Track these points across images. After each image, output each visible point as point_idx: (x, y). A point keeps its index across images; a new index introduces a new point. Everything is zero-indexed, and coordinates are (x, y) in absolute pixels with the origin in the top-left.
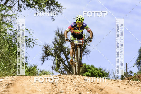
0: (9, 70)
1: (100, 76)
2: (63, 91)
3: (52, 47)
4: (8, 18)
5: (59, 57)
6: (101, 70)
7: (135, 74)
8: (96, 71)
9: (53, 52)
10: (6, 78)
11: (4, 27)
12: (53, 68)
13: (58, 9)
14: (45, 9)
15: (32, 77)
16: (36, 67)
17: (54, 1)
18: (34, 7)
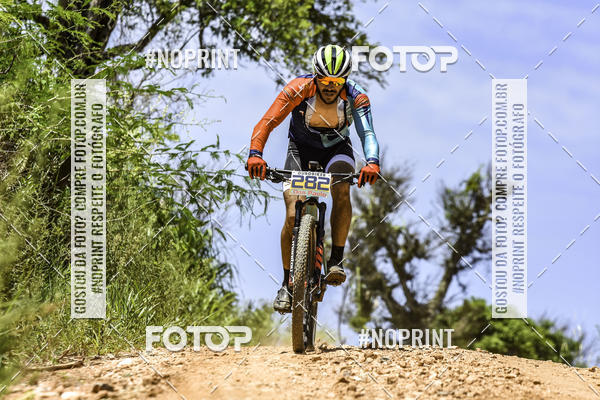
0: (157, 322)
1: (543, 354)
4: (157, 102)
5: (368, 268)
6: (547, 326)
8: (526, 331)
10: (145, 355)
12: (343, 315)
15: (255, 352)
17: (351, 33)
18: (268, 57)
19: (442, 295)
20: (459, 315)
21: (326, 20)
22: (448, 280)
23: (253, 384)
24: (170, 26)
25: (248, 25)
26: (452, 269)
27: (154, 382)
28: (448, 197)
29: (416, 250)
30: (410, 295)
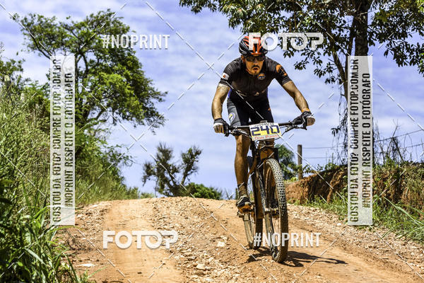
0: (104, 194)
1: (211, 197)
2: (166, 216)
3: (154, 165)
4: (102, 134)
5: (163, 176)
6: (212, 189)
8: (206, 191)
9: (156, 171)
10: (101, 203)
11: (98, 144)
12: (156, 189)
13: (159, 121)
14: (144, 121)
16: (136, 189)
17: (154, 112)
18: (131, 120)
19: (183, 182)
20: (187, 187)
21: (147, 108)
22: (184, 178)
23: (130, 211)
24: (104, 113)
25: (126, 111)
26: (186, 175)
27: (103, 211)
28: (183, 155)
29: (176, 170)
30: (174, 183)
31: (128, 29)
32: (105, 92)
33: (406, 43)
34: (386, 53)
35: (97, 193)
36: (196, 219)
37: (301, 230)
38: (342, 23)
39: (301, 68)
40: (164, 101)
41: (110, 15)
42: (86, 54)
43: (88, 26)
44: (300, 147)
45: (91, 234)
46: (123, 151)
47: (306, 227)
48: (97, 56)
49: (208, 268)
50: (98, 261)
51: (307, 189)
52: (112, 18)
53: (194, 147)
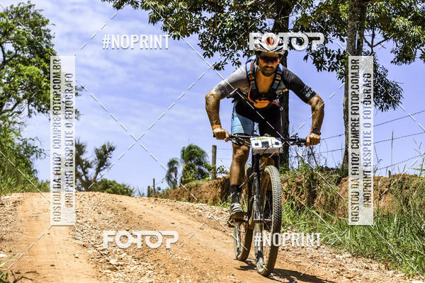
0: (16, 186)
1: (123, 193)
2: (79, 210)
4: (17, 126)
6: (124, 186)
7: (163, 191)
8: (118, 187)
10: (13, 195)
11: (12, 135)
15: (44, 194)
16: (48, 182)
18: (47, 113)
19: (95, 178)
20: (100, 183)
22: (97, 174)
23: (43, 203)
24: (20, 104)
25: (41, 104)
26: (98, 171)
27: (16, 203)
28: (97, 151)
29: (88, 165)
30: (87, 178)
31: (47, 22)
32: (22, 84)
33: (326, 48)
34: (306, 58)
35: (10, 184)
36: (109, 214)
37: (214, 230)
38: (263, 25)
39: (220, 69)
40: (80, 95)
41: (30, 7)
42: (4, 45)
43: (7, 17)
44: (215, 147)
45: (3, 224)
46: (36, 144)
47: (219, 227)
48: (16, 47)
49: (121, 263)
50: (11, 251)
51: (220, 190)
52: (32, 10)
53: (108, 143)
